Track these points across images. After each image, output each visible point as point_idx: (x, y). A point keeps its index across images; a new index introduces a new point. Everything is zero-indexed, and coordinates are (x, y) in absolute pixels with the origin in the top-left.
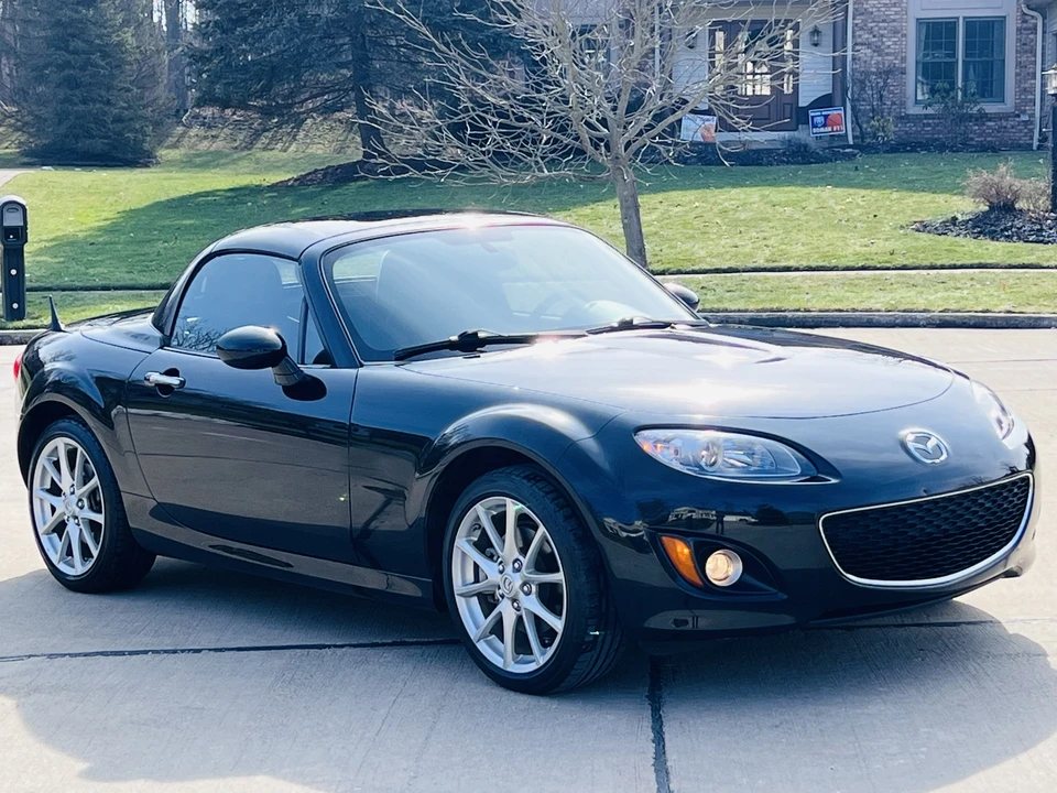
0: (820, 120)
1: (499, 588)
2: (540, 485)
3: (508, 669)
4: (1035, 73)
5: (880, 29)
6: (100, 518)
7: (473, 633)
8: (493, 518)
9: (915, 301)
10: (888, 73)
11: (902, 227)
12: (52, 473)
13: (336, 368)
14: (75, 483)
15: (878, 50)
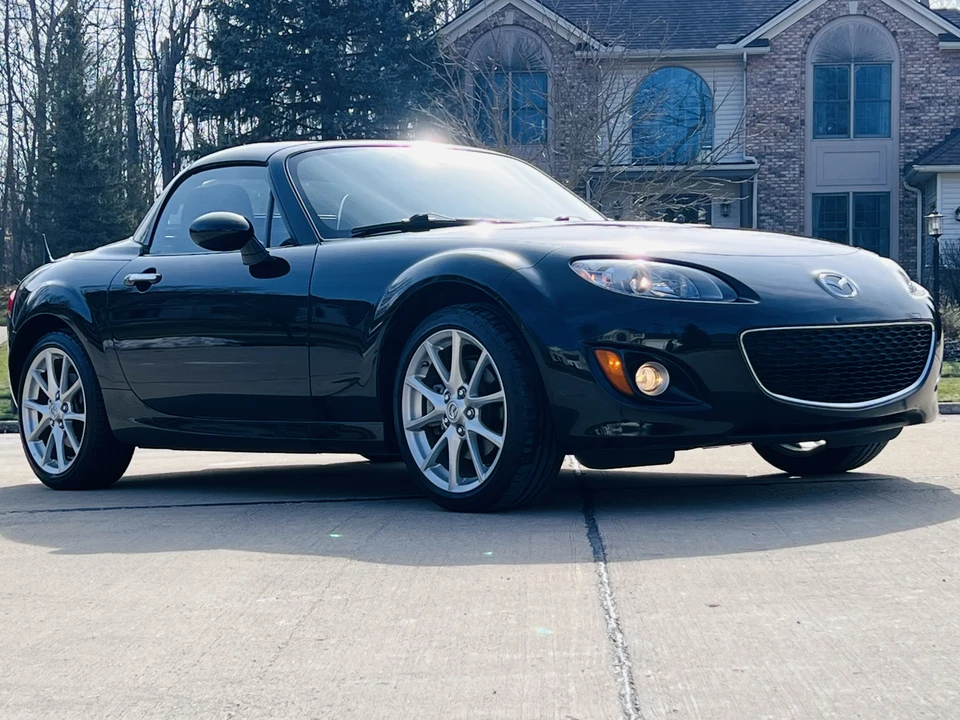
1: (445, 416)
2: (483, 314)
3: (453, 491)
4: (916, 241)
5: (781, 202)
6: (82, 417)
7: (420, 462)
8: (440, 353)
12: (40, 384)
13: (299, 245)
14: (60, 389)
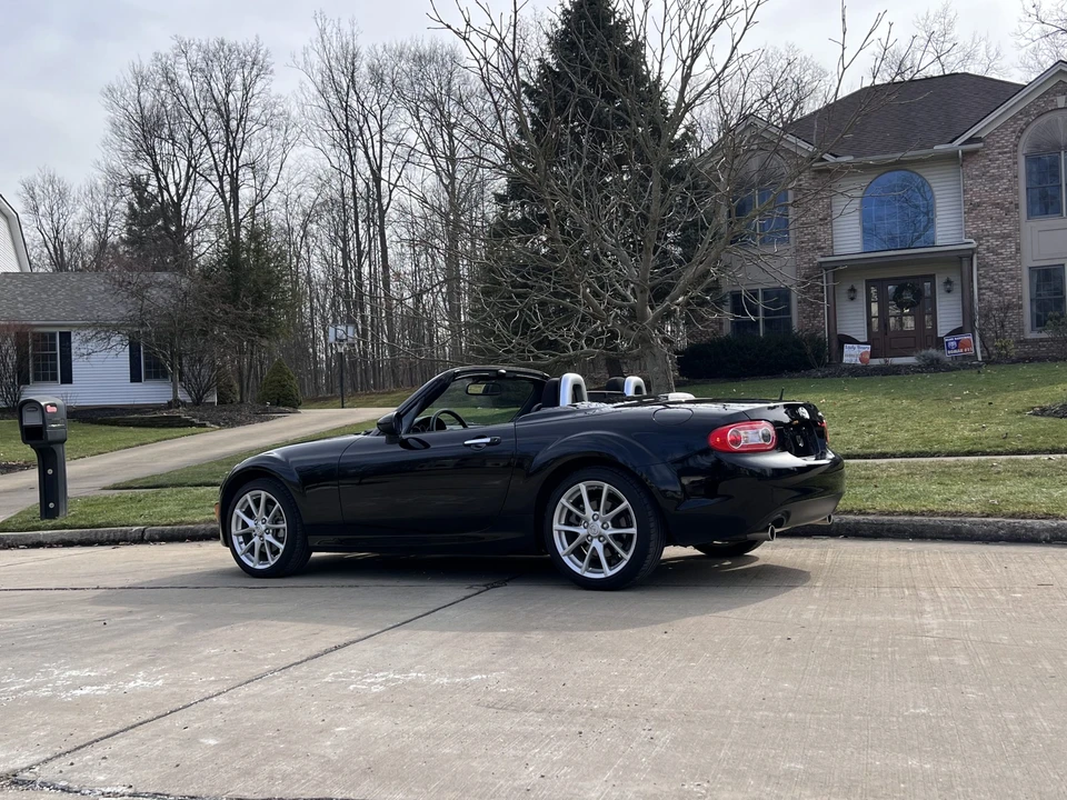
0: (953, 344)
5: (999, 276)
9: (1031, 499)
10: (1008, 307)
11: (1018, 412)
15: (1000, 293)
